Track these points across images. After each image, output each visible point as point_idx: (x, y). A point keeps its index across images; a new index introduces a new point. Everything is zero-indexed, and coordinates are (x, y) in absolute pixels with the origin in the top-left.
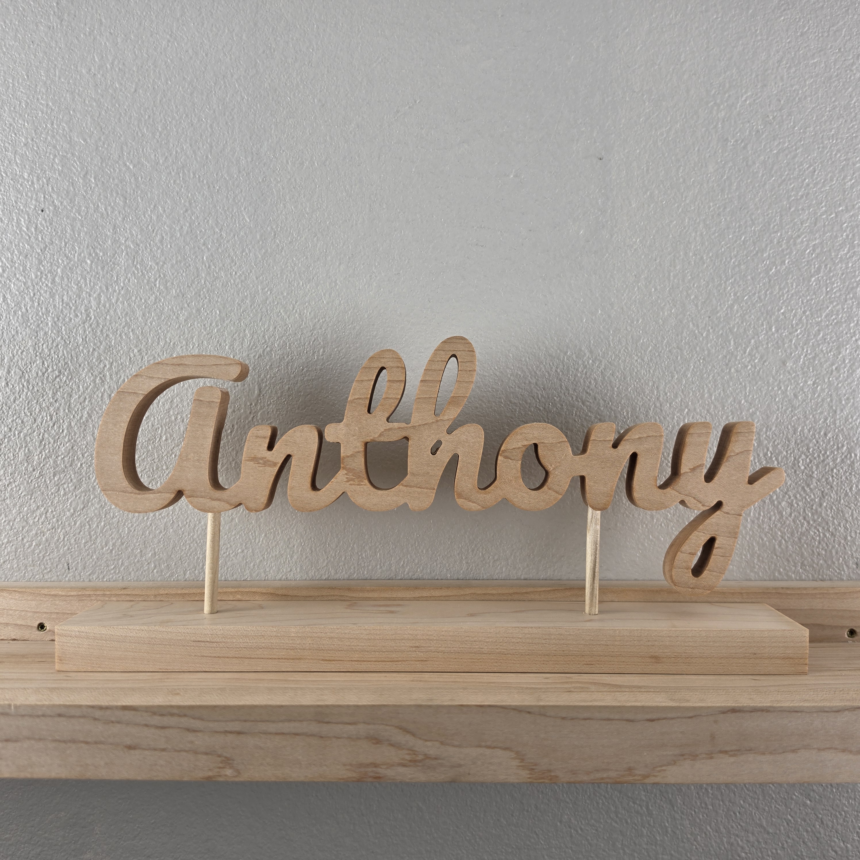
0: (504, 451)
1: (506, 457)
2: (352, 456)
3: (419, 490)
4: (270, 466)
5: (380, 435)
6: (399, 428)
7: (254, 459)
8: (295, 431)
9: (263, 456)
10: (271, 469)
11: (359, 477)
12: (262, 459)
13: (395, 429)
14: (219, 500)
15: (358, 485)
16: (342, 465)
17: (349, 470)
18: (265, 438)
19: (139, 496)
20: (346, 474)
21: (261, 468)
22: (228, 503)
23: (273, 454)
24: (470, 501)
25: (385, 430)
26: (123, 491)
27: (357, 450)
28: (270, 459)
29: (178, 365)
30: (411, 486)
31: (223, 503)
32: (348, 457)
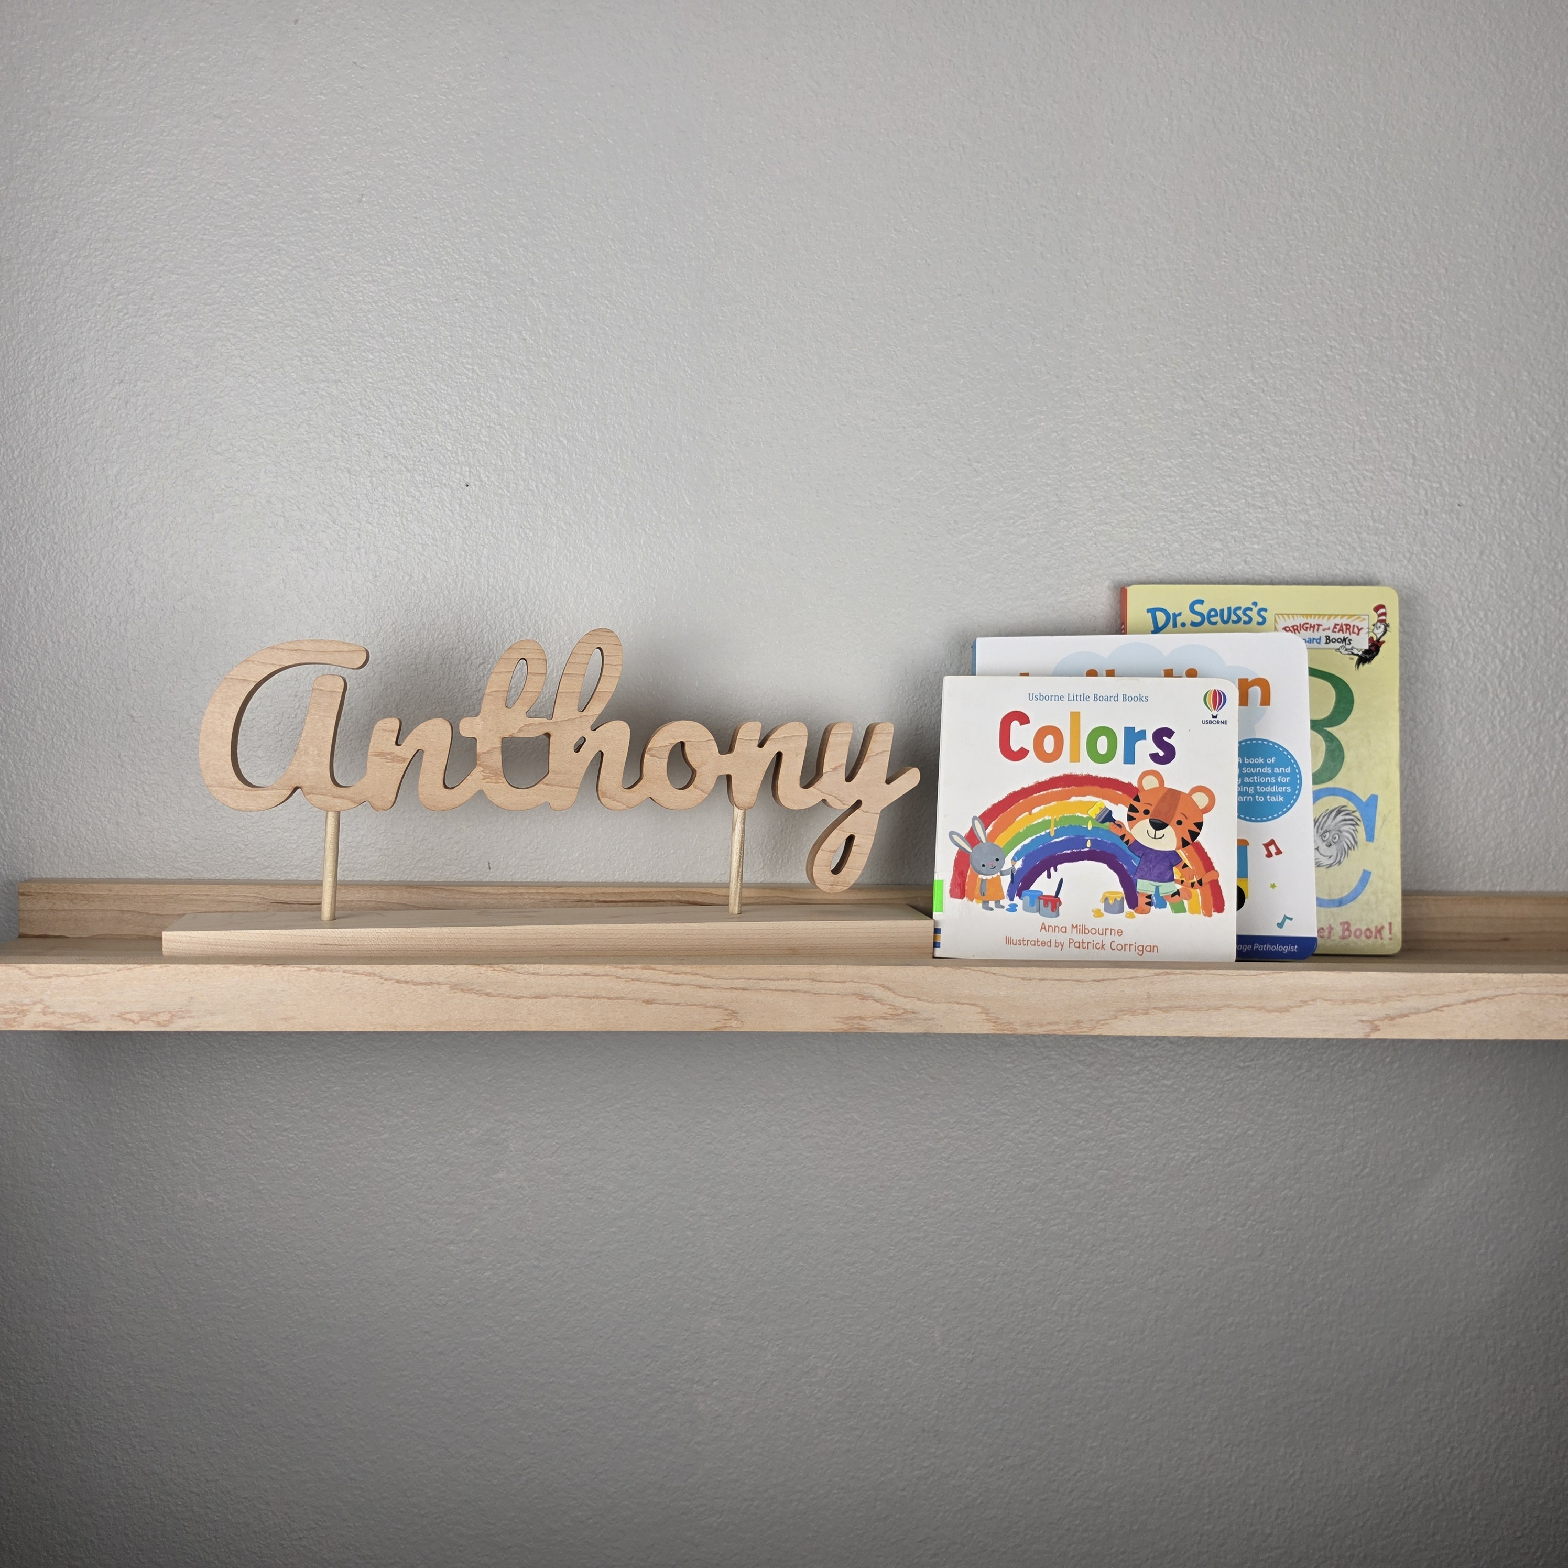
0: (650, 749)
1: (652, 756)
2: (488, 752)
3: (561, 788)
4: (398, 761)
5: (520, 731)
6: (540, 723)
7: (381, 754)
8: (426, 725)
9: (390, 751)
10: (401, 765)
11: (496, 774)
12: (390, 754)
13: (536, 725)
14: (342, 798)
15: (496, 783)
16: (478, 762)
17: (485, 767)
18: (393, 731)
19: (250, 793)
20: (482, 771)
21: (389, 764)
22: (352, 801)
23: (402, 749)
24: (614, 800)
25: (525, 725)
26: (232, 788)
27: (494, 746)
28: (400, 754)
29: (296, 650)
30: (552, 785)
31: (346, 801)
32: (484, 753)
